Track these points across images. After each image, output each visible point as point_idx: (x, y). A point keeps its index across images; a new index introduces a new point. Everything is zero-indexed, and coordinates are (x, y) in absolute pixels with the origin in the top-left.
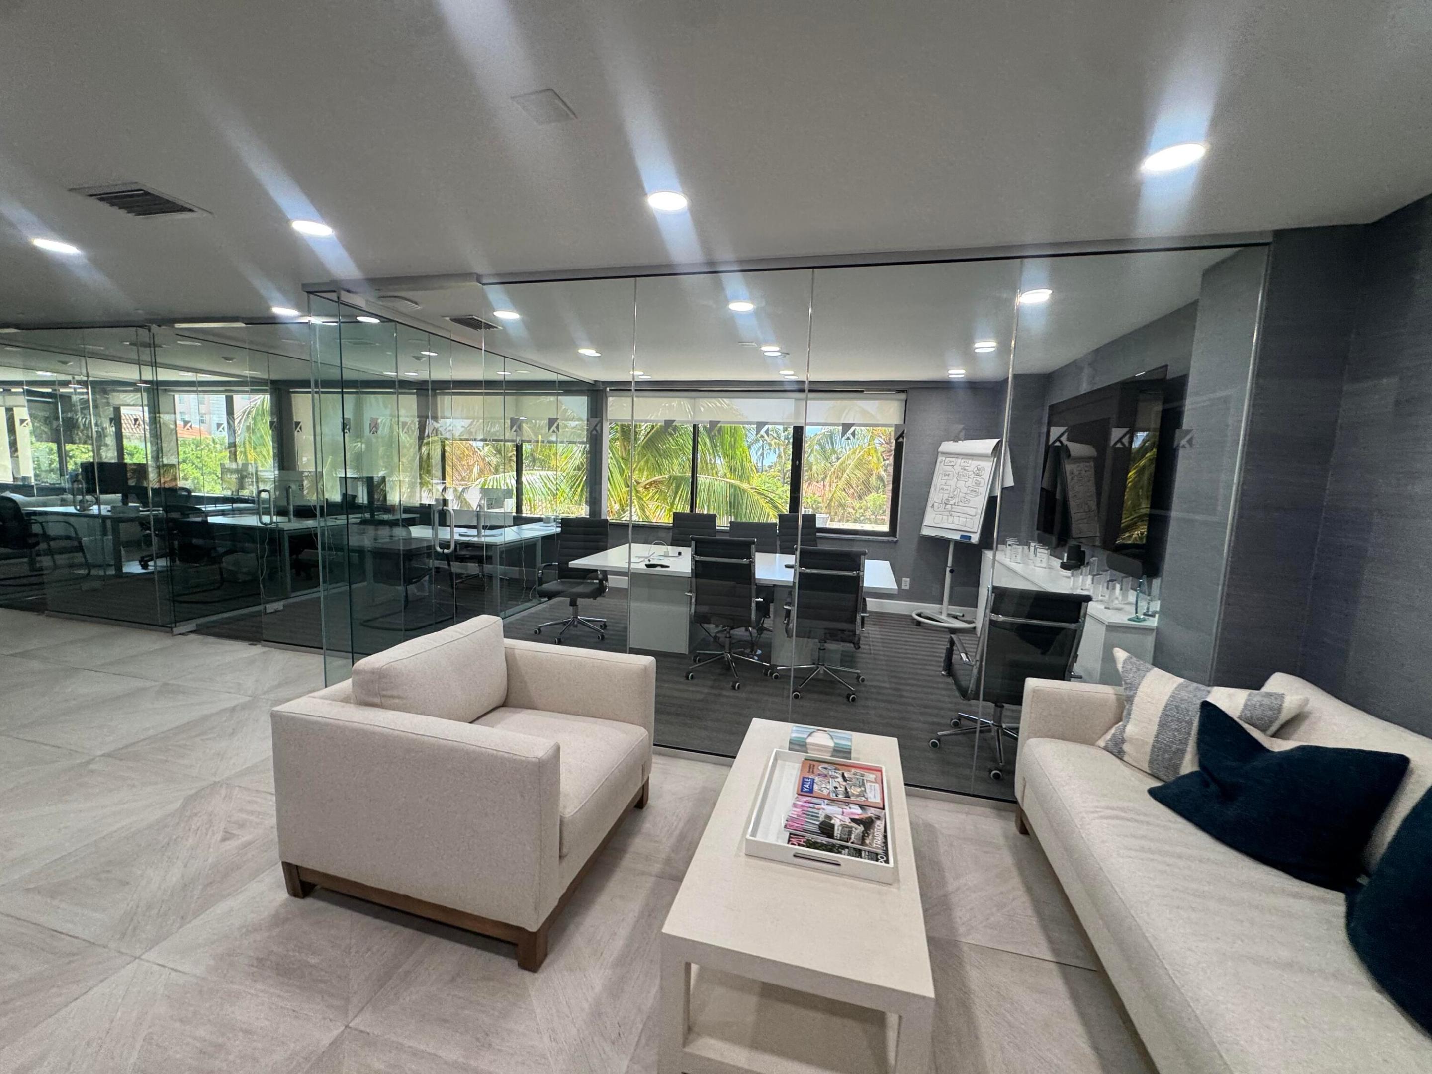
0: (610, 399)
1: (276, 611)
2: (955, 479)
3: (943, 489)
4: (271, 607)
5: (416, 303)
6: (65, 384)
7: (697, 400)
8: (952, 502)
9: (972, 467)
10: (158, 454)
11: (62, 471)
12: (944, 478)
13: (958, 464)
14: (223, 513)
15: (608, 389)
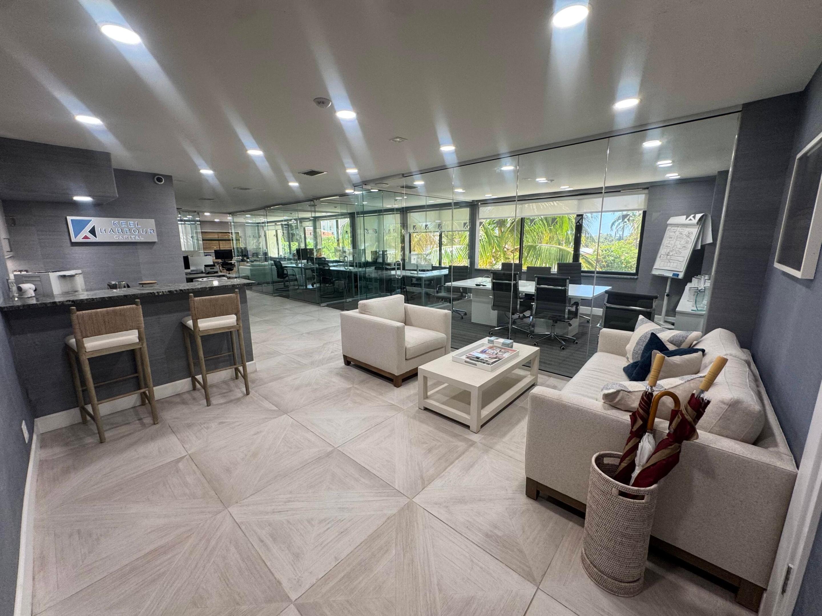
0: (481, 208)
1: (350, 302)
2: (675, 240)
3: (667, 246)
4: (348, 300)
5: (387, 184)
6: (291, 220)
7: (524, 205)
8: (671, 254)
9: (686, 232)
10: (316, 245)
11: (290, 253)
12: (669, 240)
13: (678, 230)
14: (334, 266)
15: (479, 204)
